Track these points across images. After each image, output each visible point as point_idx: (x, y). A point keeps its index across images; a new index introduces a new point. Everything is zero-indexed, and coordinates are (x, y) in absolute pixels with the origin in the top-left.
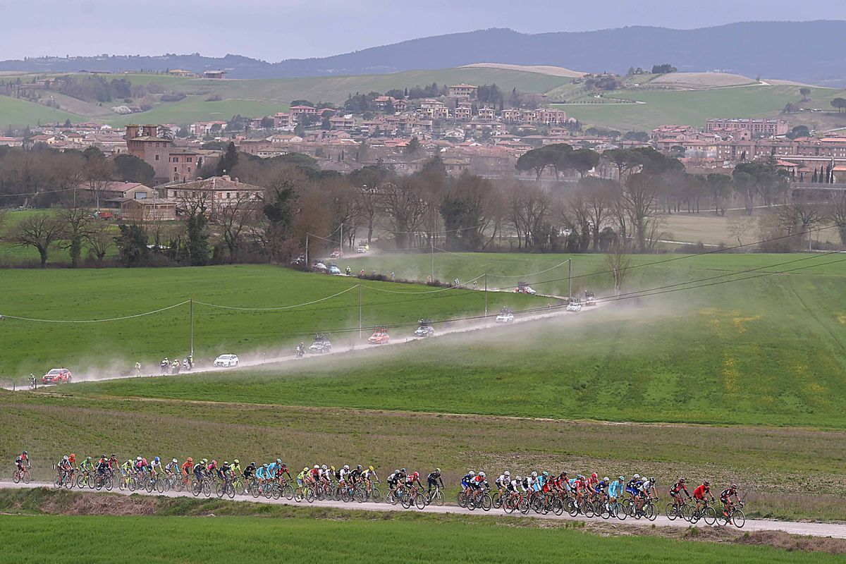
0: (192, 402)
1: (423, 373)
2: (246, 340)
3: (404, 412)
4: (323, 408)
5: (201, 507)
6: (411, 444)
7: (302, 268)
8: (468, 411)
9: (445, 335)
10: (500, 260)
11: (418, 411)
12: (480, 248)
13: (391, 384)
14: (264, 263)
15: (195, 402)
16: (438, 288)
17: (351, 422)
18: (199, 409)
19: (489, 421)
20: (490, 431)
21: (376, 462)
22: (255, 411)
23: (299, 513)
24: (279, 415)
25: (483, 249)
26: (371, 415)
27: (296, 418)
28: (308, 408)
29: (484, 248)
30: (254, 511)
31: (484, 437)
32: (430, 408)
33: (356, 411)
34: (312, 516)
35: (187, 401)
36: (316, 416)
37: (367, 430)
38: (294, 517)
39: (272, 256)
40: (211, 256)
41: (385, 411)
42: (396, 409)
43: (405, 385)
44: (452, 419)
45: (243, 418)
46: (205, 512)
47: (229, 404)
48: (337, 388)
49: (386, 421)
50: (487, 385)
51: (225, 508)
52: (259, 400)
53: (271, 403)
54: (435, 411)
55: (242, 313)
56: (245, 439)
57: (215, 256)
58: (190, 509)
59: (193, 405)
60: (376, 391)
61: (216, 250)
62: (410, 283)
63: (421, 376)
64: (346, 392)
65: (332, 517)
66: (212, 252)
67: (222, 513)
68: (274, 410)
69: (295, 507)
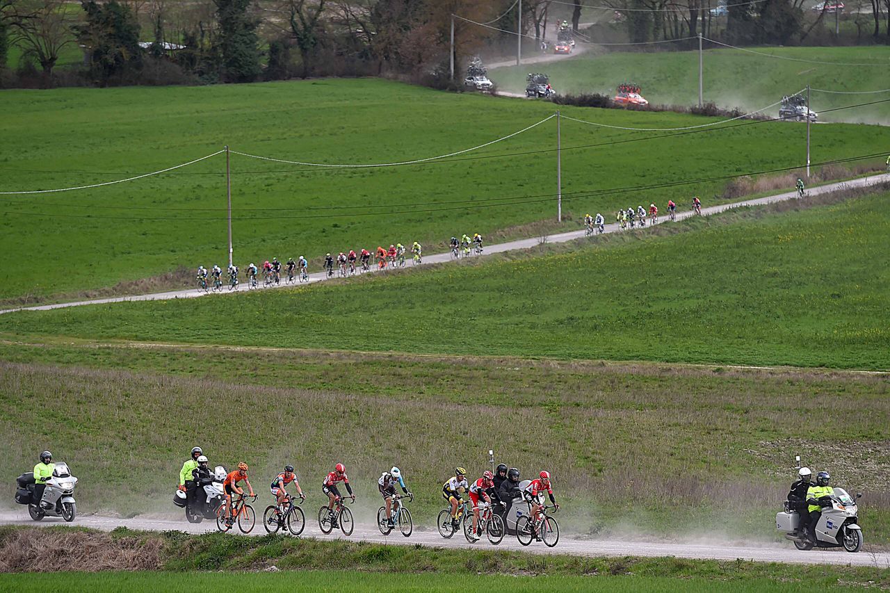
0: (232, 348)
1: (686, 287)
2: (335, 226)
3: (648, 363)
4: (487, 356)
5: (252, 552)
6: (664, 426)
7: (444, 83)
8: (774, 359)
9: (727, 211)
10: (835, 61)
11: (675, 361)
12: (796, 37)
13: (621, 308)
14: (369, 75)
15: (238, 349)
16: (714, 119)
17: (544, 384)
18: (247, 362)
19: (816, 380)
20: (820, 400)
21: (594, 461)
22: (356, 364)
23: (444, 562)
24: (403, 372)
25: (803, 38)
26: (582, 371)
27: (436, 378)
28: (460, 358)
29: (804, 36)
30: (356, 560)
31: (807, 411)
32: (697, 356)
33: (554, 363)
34: (470, 567)
35: (223, 347)
36: (476, 373)
37: (574, 399)
38: (434, 570)
39: (385, 63)
40: (264, 63)
41: (609, 363)
42: (632, 358)
43: (648, 310)
44: (743, 378)
45: (334, 378)
46: (258, 561)
47: (304, 351)
48: (515, 319)
49: (614, 382)
50: (813, 308)
51: (299, 553)
52: (362, 342)
53: (388, 349)
54: (708, 360)
55: (327, 174)
56: (336, 419)
57: (272, 62)
58: (231, 557)
59: (234, 355)
60: (591, 324)
61: (274, 50)
62: (656, 111)
63: (681, 293)
64: (533, 326)
65: (510, 569)
66: (267, 56)
67: (294, 563)
68: (393, 362)
69: (436, 550)
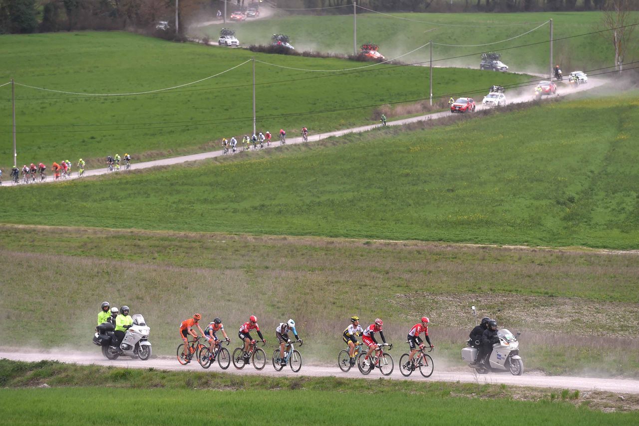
0: (16, 226)
1: (345, 183)
2: (92, 138)
3: (318, 238)
4: (201, 233)
5: (30, 374)
6: (328, 283)
7: (170, 36)
8: (407, 235)
9: (374, 129)
10: (451, 23)
11: (336, 236)
12: (422, 6)
13: (298, 198)
14: (116, 29)
15: (21, 226)
16: (364, 63)
17: (243, 252)
18: (27, 236)
19: (437, 250)
20: (439, 264)
21: (278, 308)
22: (107, 238)
23: (170, 381)
24: (141, 243)
25: (427, 7)
26: (270, 243)
27: (165, 248)
28: (182, 233)
29: (428, 5)
30: (106, 380)
31: (430, 272)
32: (353, 233)
33: (250, 238)
34: (189, 385)
35: (9, 225)
36: (194, 245)
37: (266, 264)
38: (163, 386)
39: (128, 20)
40: (39, 20)
41: (290, 238)
42: (306, 234)
43: (317, 200)
44: (384, 248)
45: (87, 248)
46: (35, 380)
47: (69, 228)
48: (222, 206)
49: (292, 251)
50: (434, 199)
51: (63, 375)
52: (111, 222)
53: (130, 227)
54: (360, 236)
55: (86, 100)
56: (92, 277)
57: (46, 19)
58: (14, 377)
59: (17, 231)
60: (277, 209)
61: (47, 10)
62: (323, 57)
63: (341, 187)
64: (235, 211)
65: (217, 386)
66: (42, 14)
67: (60, 382)
68: (133, 236)
69: (164, 372)
